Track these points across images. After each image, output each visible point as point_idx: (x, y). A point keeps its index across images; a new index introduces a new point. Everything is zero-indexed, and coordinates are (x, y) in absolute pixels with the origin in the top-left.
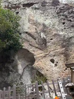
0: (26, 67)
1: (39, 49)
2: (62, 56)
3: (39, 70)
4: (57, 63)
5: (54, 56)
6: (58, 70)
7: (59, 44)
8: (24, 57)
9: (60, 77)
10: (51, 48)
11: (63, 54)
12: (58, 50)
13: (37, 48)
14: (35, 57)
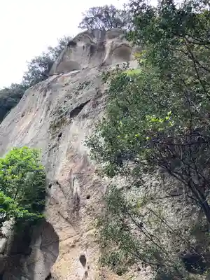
5: (87, 246)
10: (85, 223)
13: (66, 220)
14: (60, 245)
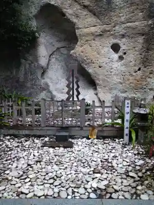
0: (55, 53)
1: (90, 11)
2: (141, 40)
3: (82, 64)
4: (125, 53)
5: (123, 36)
6: (123, 68)
7: (142, 7)
8: (51, 28)
9: (121, 83)
10: (121, 15)
11: (143, 35)
12: (137, 23)
13: (85, 7)
14: (78, 32)
